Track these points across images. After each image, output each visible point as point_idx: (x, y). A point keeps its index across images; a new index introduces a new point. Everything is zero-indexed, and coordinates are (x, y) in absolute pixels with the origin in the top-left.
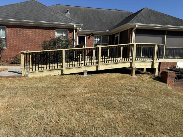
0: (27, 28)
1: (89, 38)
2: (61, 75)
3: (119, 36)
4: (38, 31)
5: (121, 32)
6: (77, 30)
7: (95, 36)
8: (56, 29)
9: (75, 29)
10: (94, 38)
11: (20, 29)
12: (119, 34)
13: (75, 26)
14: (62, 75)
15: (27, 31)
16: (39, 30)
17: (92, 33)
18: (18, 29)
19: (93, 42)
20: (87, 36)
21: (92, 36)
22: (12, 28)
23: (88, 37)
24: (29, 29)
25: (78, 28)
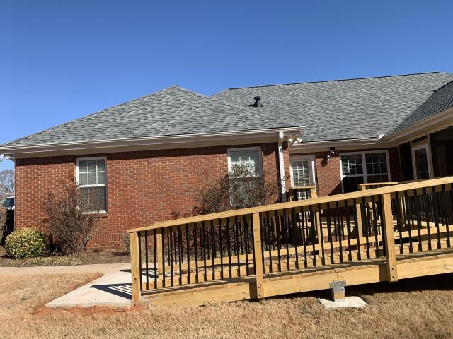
0: (155, 157)
1: (324, 163)
2: (251, 300)
3: (426, 146)
4: (183, 160)
5: (430, 135)
6: (289, 145)
7: (343, 154)
8: (229, 150)
9: (280, 143)
10: (341, 161)
11: (139, 160)
12: (428, 139)
13: (281, 135)
14: (254, 299)
15: (157, 163)
16: (185, 158)
17: (332, 149)
18: (135, 161)
19: (339, 172)
20: (317, 158)
21: (332, 156)
22: (121, 161)
23: (319, 161)
24: (160, 159)
25: (291, 140)
